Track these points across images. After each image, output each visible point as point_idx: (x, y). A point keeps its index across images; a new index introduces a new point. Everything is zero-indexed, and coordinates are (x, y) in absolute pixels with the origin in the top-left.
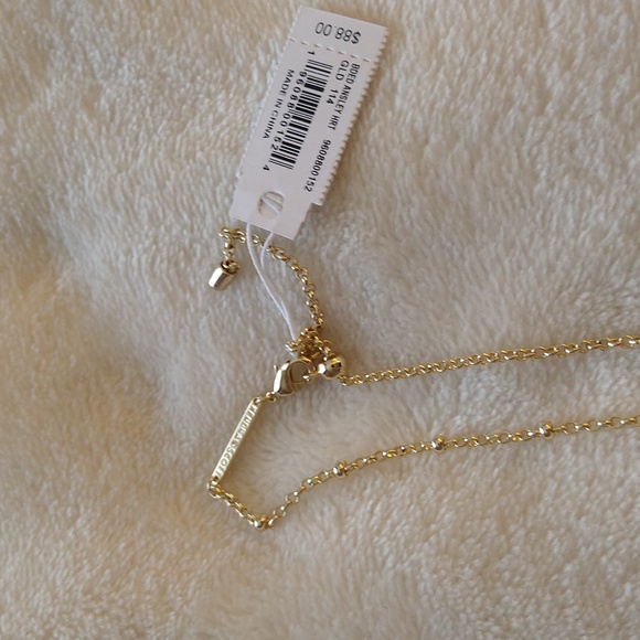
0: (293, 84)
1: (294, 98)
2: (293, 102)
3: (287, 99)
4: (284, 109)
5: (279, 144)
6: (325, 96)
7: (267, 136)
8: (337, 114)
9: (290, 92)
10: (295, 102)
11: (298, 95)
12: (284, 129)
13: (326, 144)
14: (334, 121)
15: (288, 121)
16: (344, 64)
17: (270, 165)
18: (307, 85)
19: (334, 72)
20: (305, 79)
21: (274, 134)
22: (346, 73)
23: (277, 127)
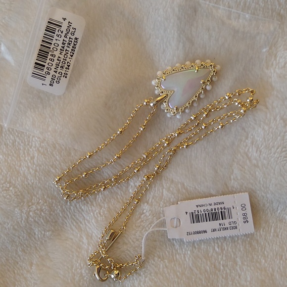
0: (219, 206)
1: (215, 210)
2: (213, 210)
3: (213, 207)
4: (209, 208)
5: (197, 213)
6: (221, 221)
7: (197, 206)
8: (217, 230)
9: (216, 207)
10: (214, 211)
11: (217, 211)
12: (203, 212)
13: (205, 232)
14: (214, 230)
15: (206, 212)
16: (235, 222)
17: (188, 214)
18: (221, 212)
19: (231, 220)
20: (223, 210)
21: (199, 208)
22: (232, 225)
23: (202, 209)
